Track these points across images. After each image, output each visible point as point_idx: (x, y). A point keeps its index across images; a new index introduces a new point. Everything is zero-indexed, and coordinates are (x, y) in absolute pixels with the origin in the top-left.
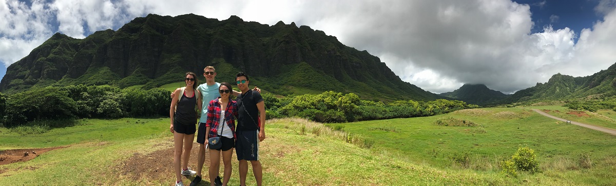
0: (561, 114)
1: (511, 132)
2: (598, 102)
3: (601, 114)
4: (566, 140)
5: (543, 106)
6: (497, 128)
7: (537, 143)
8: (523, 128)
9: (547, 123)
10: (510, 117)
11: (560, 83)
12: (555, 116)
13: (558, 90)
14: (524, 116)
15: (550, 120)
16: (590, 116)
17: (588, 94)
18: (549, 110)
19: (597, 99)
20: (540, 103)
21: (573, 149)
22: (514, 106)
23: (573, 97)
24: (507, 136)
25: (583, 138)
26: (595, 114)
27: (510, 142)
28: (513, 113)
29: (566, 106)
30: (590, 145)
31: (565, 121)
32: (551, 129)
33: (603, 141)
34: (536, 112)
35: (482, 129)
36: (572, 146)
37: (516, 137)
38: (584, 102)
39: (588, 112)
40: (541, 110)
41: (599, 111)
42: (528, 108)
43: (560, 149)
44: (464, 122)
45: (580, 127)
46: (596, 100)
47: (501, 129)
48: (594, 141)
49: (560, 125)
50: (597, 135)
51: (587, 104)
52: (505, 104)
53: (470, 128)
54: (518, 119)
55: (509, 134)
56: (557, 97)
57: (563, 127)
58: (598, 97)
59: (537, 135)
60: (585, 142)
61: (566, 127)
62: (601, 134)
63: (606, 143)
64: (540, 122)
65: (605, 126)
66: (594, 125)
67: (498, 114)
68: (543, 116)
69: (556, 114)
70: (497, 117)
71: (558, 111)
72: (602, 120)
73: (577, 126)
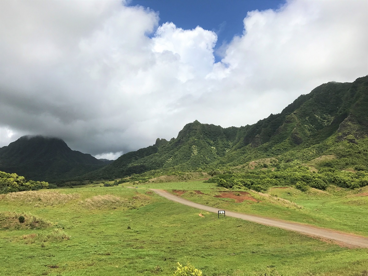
0: (205, 198)
1: (117, 235)
2: (268, 172)
3: (276, 196)
4: (222, 248)
5: (169, 184)
6: (90, 229)
7: (169, 256)
8: (138, 228)
9: (181, 216)
10: (112, 205)
11: (199, 138)
12: (194, 201)
13: (195, 152)
14: (138, 204)
15: (187, 209)
16: (258, 201)
17: (250, 159)
18: (184, 191)
19: (265, 166)
20: (163, 177)
21: (237, 264)
22: (117, 184)
23: (223, 163)
24: (111, 244)
25: (251, 242)
26: (266, 195)
27: (117, 256)
28: (118, 198)
29: (212, 181)
30: (264, 254)
31: (216, 211)
32: (191, 227)
33: (287, 247)
34: (158, 195)
35: (61, 232)
36: (234, 259)
37: (128, 245)
38: (243, 174)
39: (253, 192)
40: (168, 191)
41: (272, 190)
42: (142, 187)
43: (214, 266)
44: (22, 220)
45: (242, 221)
46: (264, 169)
47: (97, 230)
48: (270, 247)
49: (206, 218)
50: (274, 235)
51: (248, 177)
52: (100, 179)
53: (34, 232)
54: (126, 209)
55: (115, 240)
56: (195, 165)
57: (212, 223)
58: (268, 164)
59: (167, 240)
60: (255, 249)
61: (218, 222)
62: (282, 233)
63: (293, 250)
64: (169, 215)
65: (286, 219)
66: (267, 218)
67: (89, 200)
68: (172, 203)
69: (196, 197)
70: (87, 207)
71: (199, 192)
72: (280, 206)
73: (237, 220)
